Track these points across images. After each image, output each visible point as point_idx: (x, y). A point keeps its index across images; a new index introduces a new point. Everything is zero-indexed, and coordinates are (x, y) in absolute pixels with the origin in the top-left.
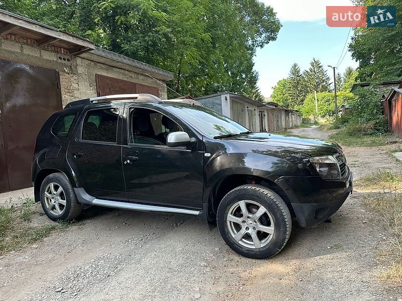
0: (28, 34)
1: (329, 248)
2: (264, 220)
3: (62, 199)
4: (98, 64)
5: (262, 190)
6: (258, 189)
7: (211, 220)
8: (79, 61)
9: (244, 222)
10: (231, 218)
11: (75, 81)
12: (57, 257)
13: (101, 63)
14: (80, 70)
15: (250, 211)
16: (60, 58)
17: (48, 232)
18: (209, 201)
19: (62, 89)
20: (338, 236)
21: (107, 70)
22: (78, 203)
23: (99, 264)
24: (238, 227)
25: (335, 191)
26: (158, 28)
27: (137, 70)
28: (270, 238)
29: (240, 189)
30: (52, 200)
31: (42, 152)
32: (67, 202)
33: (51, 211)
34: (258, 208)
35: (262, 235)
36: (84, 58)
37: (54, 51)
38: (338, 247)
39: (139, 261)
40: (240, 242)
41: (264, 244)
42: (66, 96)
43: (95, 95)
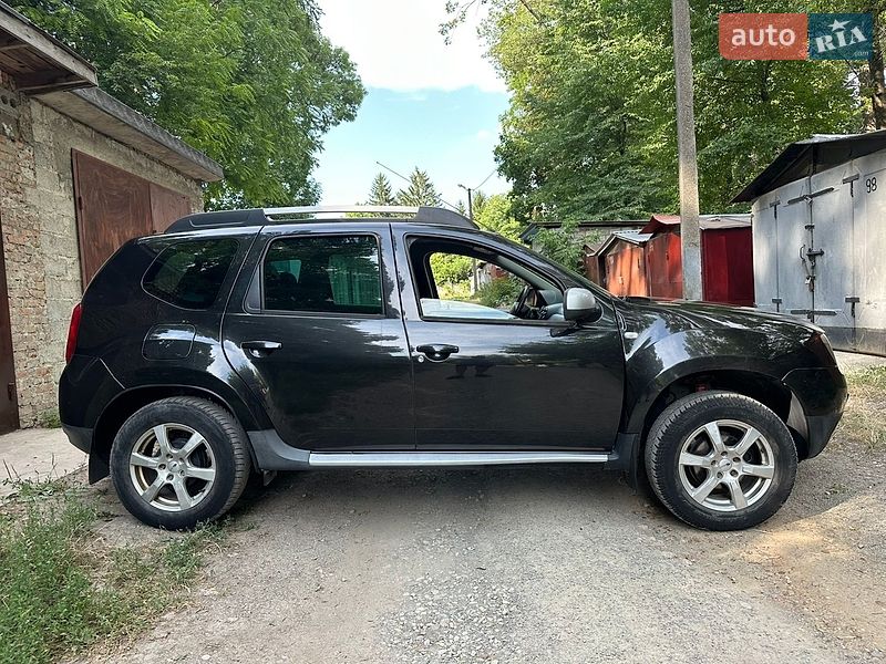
1: (828, 493)
4: (75, 124)
8: (35, 108)
9: (714, 462)
10: (686, 458)
11: (27, 163)
13: (83, 123)
14: (39, 134)
21: (95, 143)
22: (257, 469)
26: (137, 56)
28: (765, 485)
30: (161, 472)
32: (221, 470)
33: (153, 504)
34: (743, 432)
36: (48, 106)
38: (842, 490)
40: (705, 504)
41: (751, 498)
42: (8, 199)
43: (71, 204)
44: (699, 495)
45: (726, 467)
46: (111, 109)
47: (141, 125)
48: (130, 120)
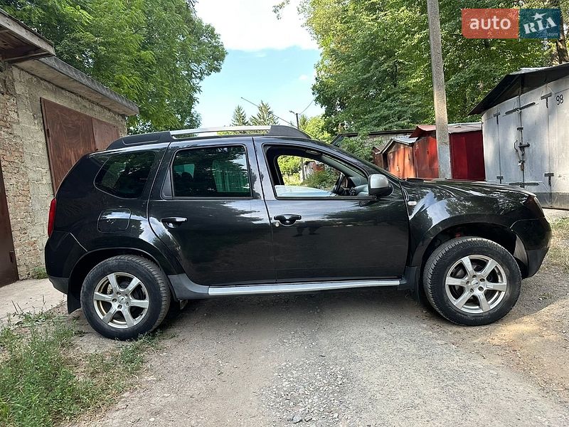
1: (541, 299)
4: (42, 82)
8: (16, 73)
9: (468, 282)
10: (450, 281)
11: (13, 108)
13: (46, 80)
14: (19, 89)
21: (55, 93)
22: (176, 299)
27: (94, 97)
28: (501, 295)
30: (113, 304)
32: (152, 301)
33: (110, 324)
34: (486, 262)
36: (23, 70)
38: (550, 297)
40: (463, 309)
43: (43, 134)
44: (459, 304)
46: (64, 70)
47: (84, 81)
48: (77, 77)
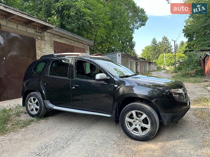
0: (21, 19)
1: (178, 136)
2: (145, 121)
3: (37, 105)
4: (55, 36)
5: (144, 106)
6: (142, 105)
7: (116, 120)
8: (46, 33)
9: (134, 122)
10: (127, 119)
11: (43, 44)
12: (35, 136)
13: (57, 35)
14: (46, 38)
15: (137, 116)
16: (36, 32)
17: (30, 122)
18: (116, 110)
19: (37, 48)
20: (182, 130)
21: (60, 39)
22: (46, 108)
23: (58, 141)
24: (131, 124)
25: (182, 108)
26: (85, 18)
27: (75, 39)
28: (148, 130)
29: (133, 105)
30: (32, 106)
31: (27, 81)
32: (40, 107)
33: (31, 112)
34: (142, 114)
35: (143, 129)
36: (48, 32)
37: (34, 28)
38: (183, 136)
39: (79, 140)
40: (132, 132)
41: (144, 133)
42: (38, 51)
43: (54, 51)
44: (130, 129)
45: (138, 123)
46: (61, 32)
47: (69, 34)
48: (66, 33)
